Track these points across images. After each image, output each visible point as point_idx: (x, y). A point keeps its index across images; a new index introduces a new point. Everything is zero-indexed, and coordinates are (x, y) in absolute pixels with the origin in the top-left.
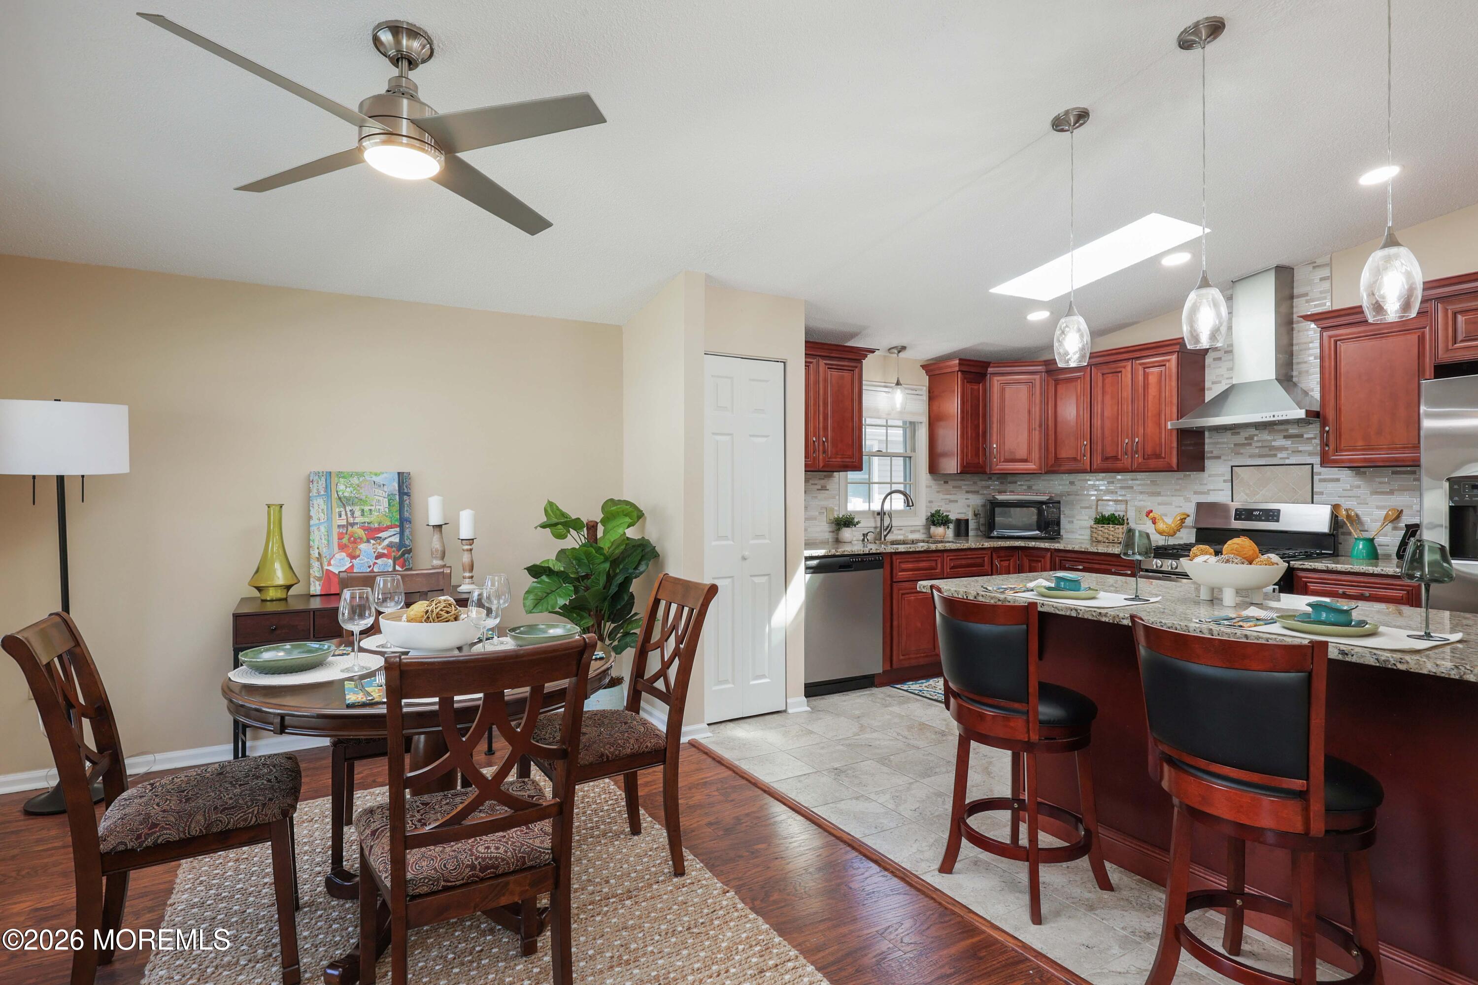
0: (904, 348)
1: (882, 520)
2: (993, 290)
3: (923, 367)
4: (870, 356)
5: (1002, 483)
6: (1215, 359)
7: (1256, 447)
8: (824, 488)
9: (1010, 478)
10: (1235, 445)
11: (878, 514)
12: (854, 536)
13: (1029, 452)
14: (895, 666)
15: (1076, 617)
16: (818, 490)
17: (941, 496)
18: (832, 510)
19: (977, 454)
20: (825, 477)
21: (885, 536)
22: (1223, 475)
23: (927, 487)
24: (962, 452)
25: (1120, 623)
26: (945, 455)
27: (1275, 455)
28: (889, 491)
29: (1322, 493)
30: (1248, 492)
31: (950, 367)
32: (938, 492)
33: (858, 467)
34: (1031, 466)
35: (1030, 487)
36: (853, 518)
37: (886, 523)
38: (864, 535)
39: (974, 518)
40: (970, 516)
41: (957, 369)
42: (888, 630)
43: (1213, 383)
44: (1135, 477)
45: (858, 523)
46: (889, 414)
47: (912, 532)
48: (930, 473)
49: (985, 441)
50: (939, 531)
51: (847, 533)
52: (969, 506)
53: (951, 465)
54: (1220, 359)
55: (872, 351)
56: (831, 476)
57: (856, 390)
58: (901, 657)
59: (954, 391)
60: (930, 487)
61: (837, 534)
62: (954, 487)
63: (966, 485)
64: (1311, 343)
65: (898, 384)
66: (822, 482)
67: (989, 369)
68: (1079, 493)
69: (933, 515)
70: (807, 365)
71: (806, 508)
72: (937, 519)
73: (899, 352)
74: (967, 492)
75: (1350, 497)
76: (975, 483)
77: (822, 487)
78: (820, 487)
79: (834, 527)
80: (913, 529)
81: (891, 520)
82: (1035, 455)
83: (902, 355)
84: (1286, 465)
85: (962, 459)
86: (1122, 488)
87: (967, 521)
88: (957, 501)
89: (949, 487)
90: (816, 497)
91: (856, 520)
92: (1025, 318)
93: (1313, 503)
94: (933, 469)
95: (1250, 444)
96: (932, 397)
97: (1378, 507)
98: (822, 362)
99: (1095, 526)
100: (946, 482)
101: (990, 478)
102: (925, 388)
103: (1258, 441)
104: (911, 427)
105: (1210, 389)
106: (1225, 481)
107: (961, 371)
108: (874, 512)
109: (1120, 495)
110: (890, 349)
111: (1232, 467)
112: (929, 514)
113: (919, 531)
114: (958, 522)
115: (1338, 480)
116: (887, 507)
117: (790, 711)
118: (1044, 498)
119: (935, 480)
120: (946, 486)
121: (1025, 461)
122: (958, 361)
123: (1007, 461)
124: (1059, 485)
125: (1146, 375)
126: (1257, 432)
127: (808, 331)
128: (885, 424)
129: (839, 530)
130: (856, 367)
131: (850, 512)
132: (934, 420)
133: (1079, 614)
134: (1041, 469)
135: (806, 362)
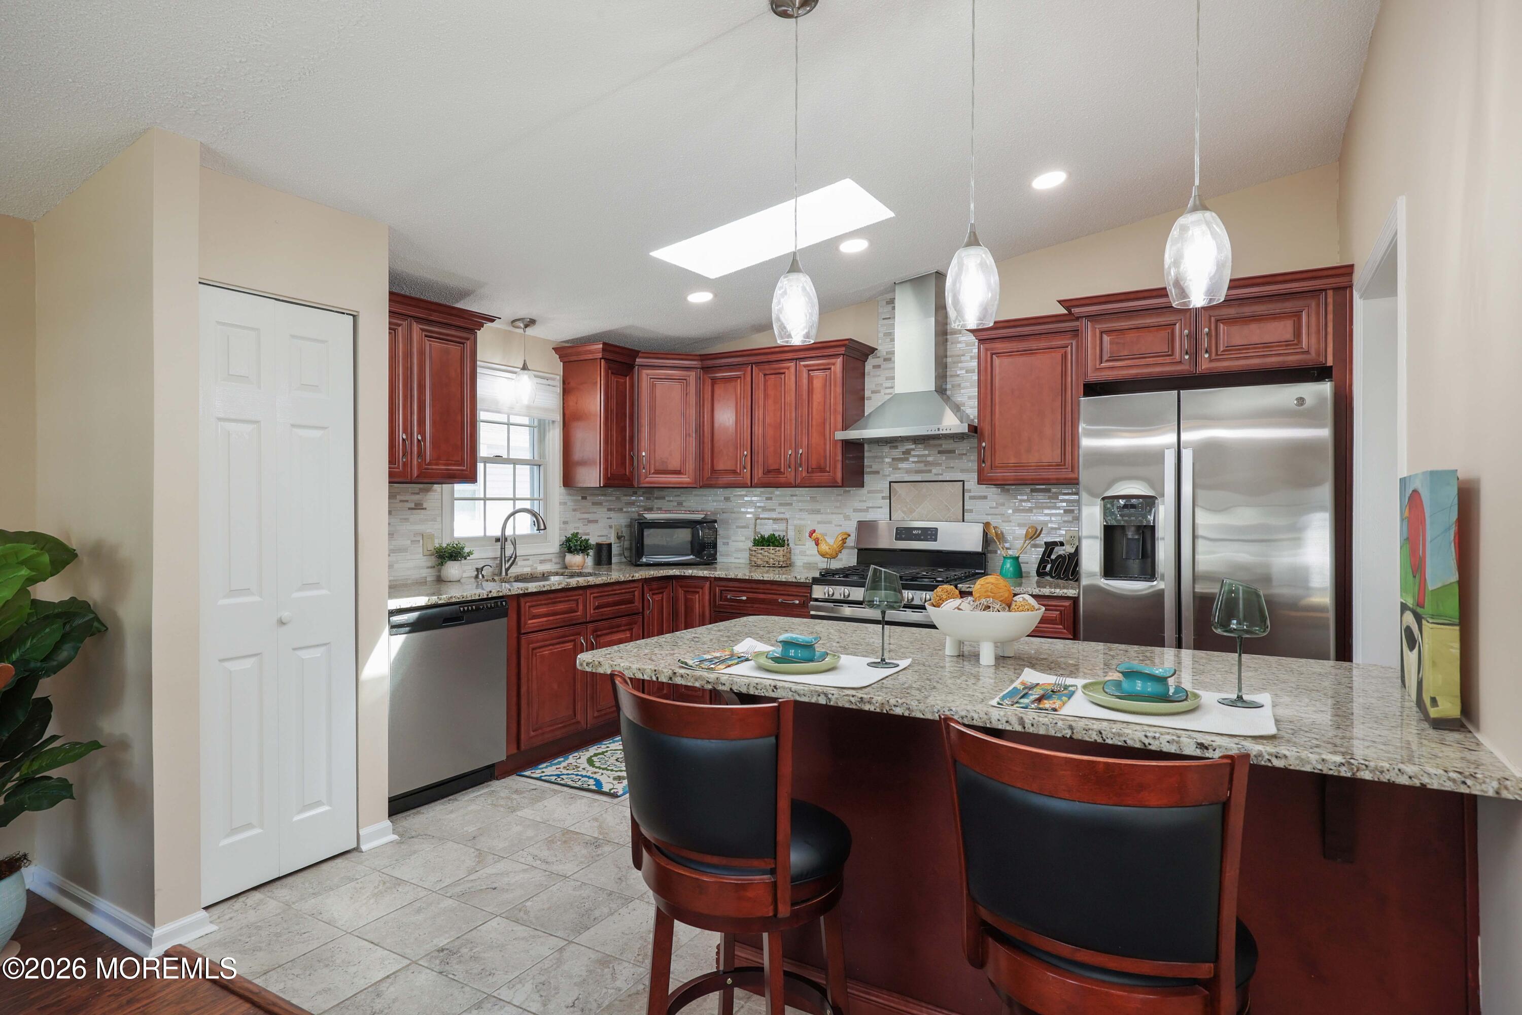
0: (531, 322)
1: (503, 549)
2: (656, 254)
3: (556, 350)
4: (488, 325)
5: (648, 499)
6: (874, 367)
7: (913, 462)
8: (419, 506)
9: (657, 493)
10: (893, 459)
11: (498, 540)
12: (464, 572)
13: (684, 462)
14: (523, 747)
15: (826, 705)
16: (410, 509)
17: (578, 515)
18: (431, 537)
19: (623, 463)
20: (421, 490)
21: (507, 570)
22: (881, 491)
23: (560, 503)
24: (606, 460)
25: (891, 712)
26: (583, 463)
27: (930, 471)
28: (511, 510)
29: (971, 511)
30: (905, 509)
31: (591, 352)
32: (574, 510)
33: (470, 477)
34: (685, 479)
35: (680, 504)
36: (463, 548)
37: (509, 551)
38: (477, 569)
39: (617, 541)
40: (612, 539)
41: (600, 355)
42: (514, 699)
43: (873, 392)
44: (794, 494)
45: (469, 554)
46: (512, 408)
47: (542, 562)
48: (564, 486)
49: (632, 449)
50: (575, 559)
51: (453, 569)
52: (611, 527)
53: (591, 477)
54: (879, 366)
55: (491, 319)
56: (428, 490)
57: (467, 370)
58: (532, 734)
59: (597, 382)
60: (565, 504)
61: (439, 571)
62: (594, 504)
63: (607, 501)
64: (963, 355)
65: (525, 368)
66: (416, 498)
67: (637, 360)
68: (735, 510)
69: (568, 540)
70: (393, 329)
71: (391, 535)
72: (573, 545)
73: (526, 326)
74: (609, 510)
75: (996, 515)
76: (618, 499)
77: (416, 505)
78: (413, 505)
79: (433, 561)
80: (542, 558)
81: (515, 548)
82: (691, 466)
83: (530, 331)
84: (940, 481)
85: (606, 469)
86: (781, 504)
87: (610, 545)
88: (596, 521)
89: (587, 503)
90: (407, 520)
91: (466, 550)
92: (685, 299)
93: (963, 521)
94: (568, 481)
95: (907, 459)
96: (567, 391)
97: (1020, 525)
98: (416, 327)
99: (754, 548)
100: (584, 498)
101: (635, 493)
102: (558, 377)
103: (914, 456)
104: (539, 429)
105: (869, 398)
106: (883, 498)
107: (605, 359)
108: (491, 537)
109: (779, 513)
110: (513, 321)
111: (890, 482)
112: (564, 539)
113: (551, 560)
114: (599, 547)
115: (985, 497)
116: (509, 532)
117: (364, 847)
118: (699, 517)
119: (570, 495)
120: (584, 503)
121: (678, 472)
122: (601, 346)
123: (657, 472)
124: (714, 501)
125: (810, 379)
126: (913, 446)
127: (394, 278)
128: (506, 421)
129: (442, 564)
130: (468, 339)
131: (458, 539)
132: (569, 420)
133: (830, 700)
134: (695, 483)
135: (390, 323)
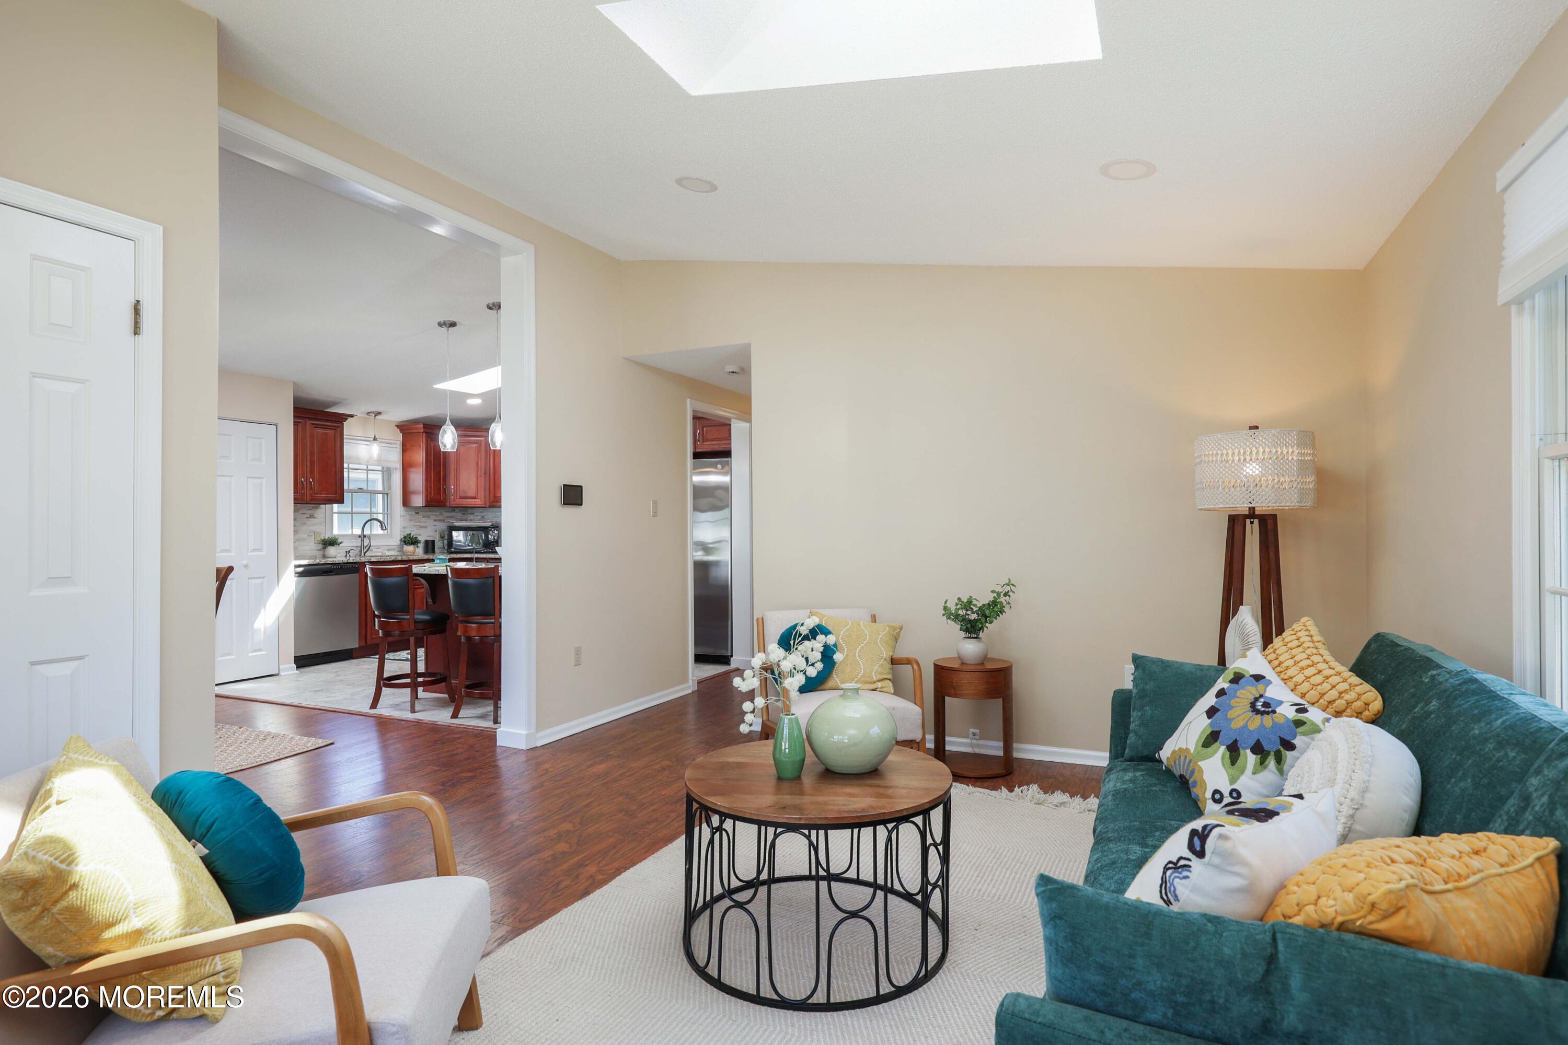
0: (379, 413)
1: (362, 541)
2: (434, 386)
3: (398, 426)
4: (350, 419)
5: (463, 514)
8: (312, 516)
9: (470, 511)
11: (360, 537)
12: (339, 553)
13: (477, 492)
14: (369, 643)
16: (307, 518)
17: (413, 523)
18: (319, 533)
19: (439, 493)
20: (313, 508)
21: (365, 553)
23: (401, 516)
24: (427, 490)
26: (414, 493)
28: (369, 518)
31: (418, 428)
32: (410, 520)
33: (341, 501)
34: (478, 502)
35: (483, 517)
36: (337, 539)
37: (366, 542)
38: (346, 552)
39: (441, 539)
40: (437, 539)
41: (422, 431)
42: (364, 617)
45: (341, 543)
46: (368, 462)
47: (388, 550)
48: (403, 505)
49: (445, 483)
50: (410, 548)
51: (332, 551)
52: (436, 531)
53: (418, 501)
55: (352, 416)
56: (317, 508)
57: (338, 443)
58: (374, 636)
59: (420, 446)
60: (404, 516)
61: (324, 552)
62: (424, 517)
63: (433, 515)
65: (375, 439)
66: (310, 512)
69: (405, 537)
70: (296, 424)
71: (296, 532)
72: (410, 540)
73: (375, 416)
74: (435, 520)
76: (441, 514)
77: (310, 516)
78: (309, 516)
79: (320, 546)
80: (388, 548)
81: (370, 541)
82: (481, 494)
83: (378, 417)
85: (427, 496)
87: (433, 542)
88: (426, 527)
89: (419, 517)
90: (305, 524)
91: (339, 541)
92: (464, 403)
94: (406, 503)
96: (405, 449)
98: (309, 422)
100: (417, 513)
101: (454, 511)
102: (399, 442)
104: (387, 473)
107: (426, 433)
108: (356, 535)
110: (368, 413)
112: (402, 537)
113: (394, 549)
114: (427, 542)
116: (367, 532)
117: (282, 674)
118: (489, 524)
119: (407, 511)
120: (417, 516)
121: (474, 499)
122: (422, 426)
123: (461, 498)
127: (296, 400)
128: (366, 468)
129: (324, 548)
130: (338, 427)
131: (335, 536)
132: (406, 467)
134: (485, 504)
135: (294, 422)
